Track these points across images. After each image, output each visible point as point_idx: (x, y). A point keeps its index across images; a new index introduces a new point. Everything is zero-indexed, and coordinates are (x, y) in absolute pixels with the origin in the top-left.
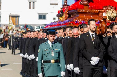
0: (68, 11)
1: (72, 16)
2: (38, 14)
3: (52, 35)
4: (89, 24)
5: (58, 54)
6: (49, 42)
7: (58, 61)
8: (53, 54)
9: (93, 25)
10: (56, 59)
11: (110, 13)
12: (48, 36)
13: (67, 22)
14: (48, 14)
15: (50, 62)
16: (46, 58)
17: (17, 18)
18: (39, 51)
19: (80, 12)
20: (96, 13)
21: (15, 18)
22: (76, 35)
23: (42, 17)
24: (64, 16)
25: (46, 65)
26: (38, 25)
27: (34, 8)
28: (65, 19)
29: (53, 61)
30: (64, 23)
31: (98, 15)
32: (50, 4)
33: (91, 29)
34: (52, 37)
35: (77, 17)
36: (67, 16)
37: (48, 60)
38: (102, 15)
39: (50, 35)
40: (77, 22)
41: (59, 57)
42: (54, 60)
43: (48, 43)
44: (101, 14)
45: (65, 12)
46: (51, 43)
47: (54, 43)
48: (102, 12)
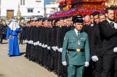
0: (71, 2)
1: (75, 6)
2: (27, 8)
3: (79, 23)
4: (107, 13)
5: (84, 43)
6: (76, 31)
7: (83, 50)
8: (79, 44)
9: (112, 14)
10: (82, 48)
11: (112, 2)
12: (75, 24)
13: (73, 11)
14: (34, 8)
15: (75, 50)
16: (72, 46)
17: (12, 12)
18: (65, 39)
19: (85, 2)
20: (99, 3)
21: (11, 12)
22: (88, 22)
23: (30, 10)
24: (67, 7)
25: (70, 53)
26: (27, 16)
27: (24, 4)
28: (68, 9)
29: (78, 50)
30: (69, 12)
31: (101, 5)
32: (35, 1)
33: (110, 18)
34: (79, 25)
35: (82, 6)
36: (71, 6)
37: (73, 48)
38: (105, 4)
39: (77, 23)
40: (82, 11)
41: (84, 47)
42: (80, 50)
43: (74, 31)
44: (103, 3)
45: (68, 3)
46: (78, 31)
47: (81, 32)
48: (105, 2)
